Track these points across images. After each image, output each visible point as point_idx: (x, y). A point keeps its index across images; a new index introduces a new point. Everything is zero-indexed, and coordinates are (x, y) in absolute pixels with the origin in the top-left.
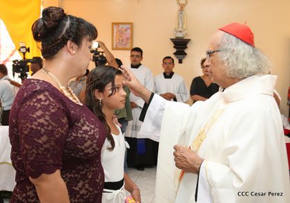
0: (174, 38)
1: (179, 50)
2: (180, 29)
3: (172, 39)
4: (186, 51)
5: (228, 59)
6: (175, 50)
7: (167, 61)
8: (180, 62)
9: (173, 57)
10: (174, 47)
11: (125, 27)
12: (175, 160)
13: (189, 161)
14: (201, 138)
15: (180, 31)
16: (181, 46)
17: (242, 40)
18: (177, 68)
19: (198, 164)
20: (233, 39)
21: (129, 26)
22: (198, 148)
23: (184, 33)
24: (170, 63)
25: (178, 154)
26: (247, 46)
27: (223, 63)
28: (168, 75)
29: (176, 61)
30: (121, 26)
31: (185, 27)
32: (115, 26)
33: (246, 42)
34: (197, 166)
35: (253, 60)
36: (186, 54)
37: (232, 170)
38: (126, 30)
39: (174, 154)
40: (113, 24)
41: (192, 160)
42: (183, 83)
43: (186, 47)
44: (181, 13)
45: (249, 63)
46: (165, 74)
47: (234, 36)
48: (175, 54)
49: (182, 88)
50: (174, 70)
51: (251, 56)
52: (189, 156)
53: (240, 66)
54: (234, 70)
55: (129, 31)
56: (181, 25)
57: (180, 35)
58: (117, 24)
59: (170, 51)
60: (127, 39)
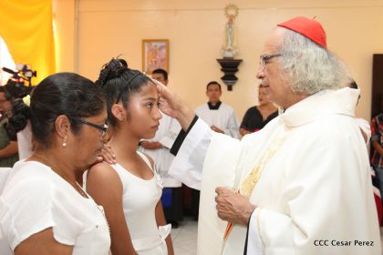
0: (222, 58)
1: (228, 73)
2: (229, 47)
3: (219, 60)
4: (237, 75)
5: (293, 66)
6: (223, 74)
7: (213, 87)
8: (230, 88)
9: (220, 82)
10: (222, 70)
11: (159, 45)
12: (217, 208)
13: (235, 208)
14: (254, 178)
15: (229, 50)
16: (230, 68)
17: (312, 40)
18: (225, 96)
19: (248, 213)
20: (301, 39)
21: (164, 44)
22: (251, 192)
23: (234, 52)
24: (216, 90)
25: (220, 199)
26: (319, 49)
27: (286, 71)
28: (214, 105)
29: (224, 87)
30: (154, 44)
31: (235, 44)
32: (146, 44)
33: (317, 44)
34: (246, 216)
35: (329, 67)
36: (236, 79)
37: (293, 222)
38: (161, 48)
39: (217, 200)
40: (144, 41)
41: (240, 207)
42: (233, 116)
43: (237, 70)
44: (230, 27)
45: (324, 72)
46: (210, 104)
47: (302, 34)
48: (223, 79)
49: (232, 121)
50: (221, 99)
51: (325, 62)
52: (236, 203)
53: (311, 77)
54: (301, 82)
55: (164, 51)
56: (230, 42)
57: (229, 55)
58: (150, 41)
59: (217, 74)
60: (162, 60)
